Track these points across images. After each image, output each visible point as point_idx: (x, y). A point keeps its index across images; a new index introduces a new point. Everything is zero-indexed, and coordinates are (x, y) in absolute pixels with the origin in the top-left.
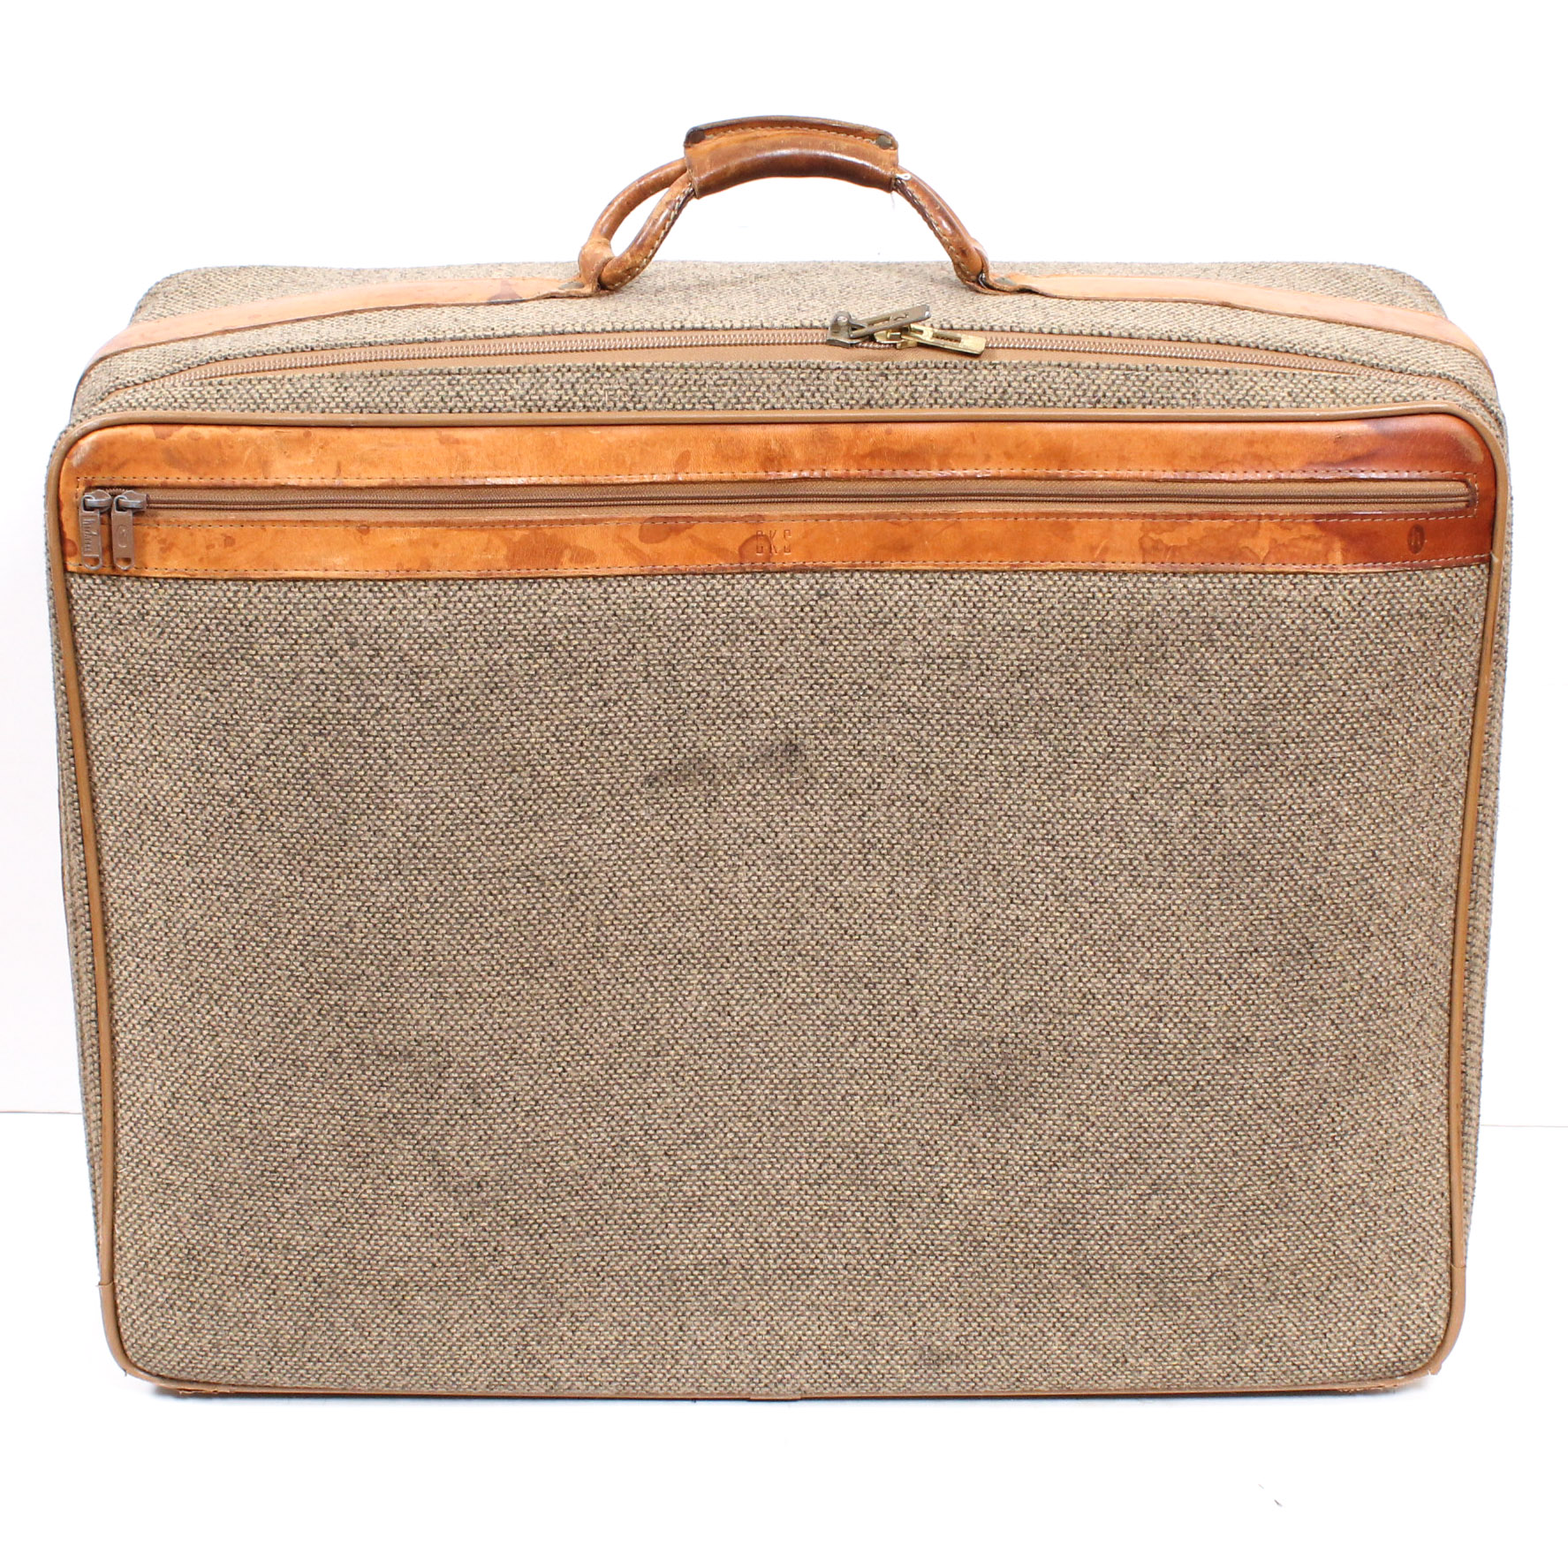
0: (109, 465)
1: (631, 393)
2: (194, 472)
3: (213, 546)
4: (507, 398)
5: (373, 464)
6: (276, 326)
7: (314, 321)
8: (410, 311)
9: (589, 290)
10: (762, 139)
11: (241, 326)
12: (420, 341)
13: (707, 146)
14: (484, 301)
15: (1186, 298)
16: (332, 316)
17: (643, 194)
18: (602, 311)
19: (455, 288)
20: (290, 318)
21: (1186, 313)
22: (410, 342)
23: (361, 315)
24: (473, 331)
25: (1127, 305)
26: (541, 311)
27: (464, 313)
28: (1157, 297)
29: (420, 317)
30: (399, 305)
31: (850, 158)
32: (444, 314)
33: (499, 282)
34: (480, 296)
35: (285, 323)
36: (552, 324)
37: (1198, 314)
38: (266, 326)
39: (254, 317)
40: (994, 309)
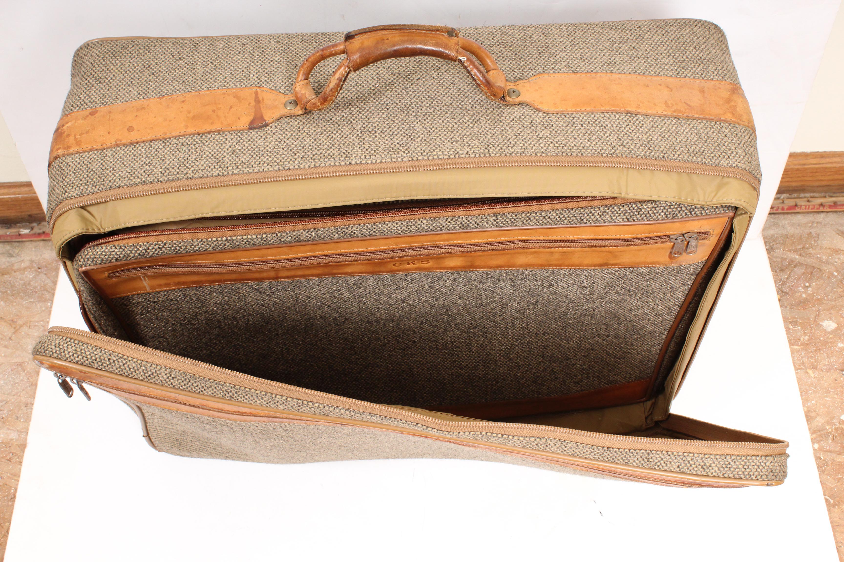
6: (142, 145)
7: (161, 142)
8: (209, 136)
9: (300, 112)
10: (386, 41)
11: (124, 141)
12: (216, 176)
13: (356, 43)
14: (247, 126)
15: (608, 108)
16: (170, 138)
17: (323, 58)
18: (308, 141)
19: (231, 107)
20: (149, 138)
21: (609, 125)
22: (210, 177)
23: (184, 139)
24: (243, 168)
25: (579, 118)
26: (277, 141)
27: (237, 141)
28: (593, 109)
29: (215, 145)
30: (203, 130)
31: (434, 49)
32: (227, 142)
33: (254, 95)
34: (245, 121)
35: (146, 142)
36: (283, 161)
37: (615, 125)
38: (137, 143)
39: (130, 129)
40: (510, 130)
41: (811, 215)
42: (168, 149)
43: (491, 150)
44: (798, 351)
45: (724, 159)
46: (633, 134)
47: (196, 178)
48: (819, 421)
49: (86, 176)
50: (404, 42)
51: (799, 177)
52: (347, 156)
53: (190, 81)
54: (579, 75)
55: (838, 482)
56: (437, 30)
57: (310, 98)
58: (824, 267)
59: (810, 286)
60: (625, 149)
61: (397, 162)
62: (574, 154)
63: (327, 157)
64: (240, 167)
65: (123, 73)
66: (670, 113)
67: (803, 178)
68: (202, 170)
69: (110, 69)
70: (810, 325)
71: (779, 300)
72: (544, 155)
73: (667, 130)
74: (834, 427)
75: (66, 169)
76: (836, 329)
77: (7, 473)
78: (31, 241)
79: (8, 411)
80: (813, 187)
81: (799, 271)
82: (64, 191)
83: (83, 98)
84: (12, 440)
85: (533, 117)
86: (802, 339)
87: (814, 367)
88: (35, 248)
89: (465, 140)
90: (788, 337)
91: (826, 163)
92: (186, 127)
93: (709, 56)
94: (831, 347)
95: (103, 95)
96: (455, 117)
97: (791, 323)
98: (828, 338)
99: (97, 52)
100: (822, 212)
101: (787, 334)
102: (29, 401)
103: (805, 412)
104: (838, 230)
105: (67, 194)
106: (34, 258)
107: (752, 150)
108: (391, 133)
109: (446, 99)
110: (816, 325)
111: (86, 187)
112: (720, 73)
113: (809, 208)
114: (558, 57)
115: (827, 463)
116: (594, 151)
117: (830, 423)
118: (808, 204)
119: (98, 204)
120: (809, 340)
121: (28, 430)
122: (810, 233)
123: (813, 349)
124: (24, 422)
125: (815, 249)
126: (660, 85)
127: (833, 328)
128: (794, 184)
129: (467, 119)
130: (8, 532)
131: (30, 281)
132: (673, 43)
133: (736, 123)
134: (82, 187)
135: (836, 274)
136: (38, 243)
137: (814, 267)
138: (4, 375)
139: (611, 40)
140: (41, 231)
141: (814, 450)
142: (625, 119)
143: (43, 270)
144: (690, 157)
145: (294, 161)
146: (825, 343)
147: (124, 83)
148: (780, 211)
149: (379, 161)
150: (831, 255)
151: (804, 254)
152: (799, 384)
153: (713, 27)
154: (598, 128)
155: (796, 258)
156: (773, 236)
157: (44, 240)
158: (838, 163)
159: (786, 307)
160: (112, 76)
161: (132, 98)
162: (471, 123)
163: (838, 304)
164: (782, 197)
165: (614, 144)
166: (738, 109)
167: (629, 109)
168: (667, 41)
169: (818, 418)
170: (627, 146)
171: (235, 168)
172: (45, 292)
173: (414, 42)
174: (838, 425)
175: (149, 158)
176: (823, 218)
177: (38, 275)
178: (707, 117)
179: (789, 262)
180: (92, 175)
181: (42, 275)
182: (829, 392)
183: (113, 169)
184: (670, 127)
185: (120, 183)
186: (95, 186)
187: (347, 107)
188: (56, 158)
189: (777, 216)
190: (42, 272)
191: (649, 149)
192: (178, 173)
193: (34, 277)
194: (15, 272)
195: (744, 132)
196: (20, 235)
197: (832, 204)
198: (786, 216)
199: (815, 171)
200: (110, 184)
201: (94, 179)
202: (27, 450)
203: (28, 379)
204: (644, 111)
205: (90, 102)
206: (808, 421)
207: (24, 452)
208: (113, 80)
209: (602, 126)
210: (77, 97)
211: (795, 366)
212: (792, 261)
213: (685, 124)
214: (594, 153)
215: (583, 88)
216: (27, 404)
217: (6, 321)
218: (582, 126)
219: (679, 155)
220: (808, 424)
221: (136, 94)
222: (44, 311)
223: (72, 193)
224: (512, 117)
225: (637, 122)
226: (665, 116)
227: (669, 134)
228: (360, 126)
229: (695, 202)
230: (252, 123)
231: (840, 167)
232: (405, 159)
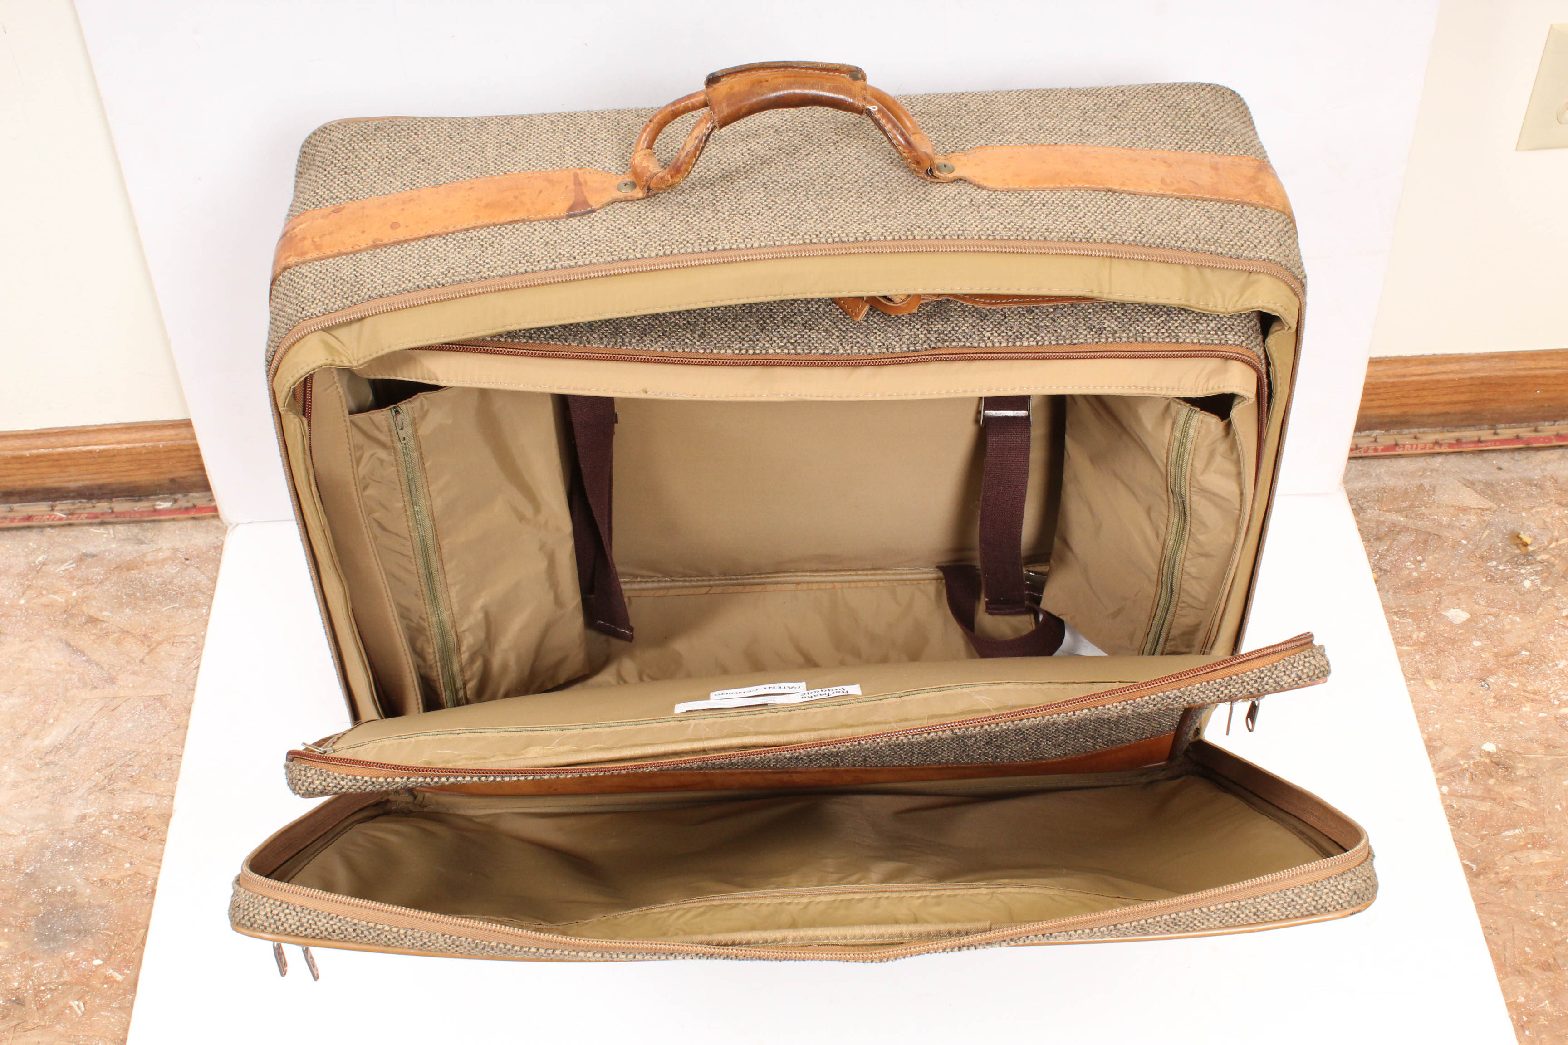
6: (413, 243)
7: (441, 239)
8: (511, 227)
9: (641, 195)
10: (765, 84)
11: (386, 241)
12: (522, 273)
13: (723, 87)
14: (564, 213)
15: (1080, 185)
17: (675, 115)
18: (653, 226)
19: (540, 192)
20: (422, 234)
21: (1082, 205)
22: (514, 275)
23: (475, 233)
24: (560, 260)
25: (1038, 197)
26: (608, 228)
27: (551, 231)
28: (1058, 185)
29: (519, 238)
30: (502, 220)
31: (831, 95)
32: (536, 233)
33: (573, 178)
34: (561, 207)
35: (419, 239)
36: (618, 249)
37: (1090, 206)
38: (405, 242)
39: (395, 226)
40: (942, 210)
41: (1422, 459)
42: (452, 246)
43: (916, 232)
44: (1409, 654)
45: (1249, 249)
46: (1117, 215)
47: (494, 277)
48: (1448, 753)
49: (332, 287)
50: (789, 86)
51: (1397, 398)
52: (710, 241)
53: (479, 166)
54: (1036, 148)
55: (1482, 840)
56: (837, 69)
57: (655, 171)
58: (1445, 533)
59: (1423, 560)
60: (1106, 233)
61: (782, 245)
62: (1034, 238)
63: (681, 243)
64: (556, 260)
65: (379, 160)
66: (1169, 193)
67: (1404, 401)
68: (502, 267)
69: (360, 156)
70: (1426, 617)
71: (1376, 581)
72: (991, 238)
73: (1166, 212)
74: (1471, 762)
75: (301, 282)
76: (1469, 620)
77: (141, 856)
78: (174, 520)
79: (139, 767)
80: (1422, 416)
81: (1405, 539)
82: (300, 309)
83: (321, 193)
84: (147, 808)
85: (973, 195)
86: (1415, 636)
87: (1436, 676)
88: (179, 530)
89: (879, 221)
90: (1392, 634)
91: (1438, 373)
92: (477, 218)
93: (1224, 126)
94: (1461, 647)
95: (351, 188)
96: (863, 196)
97: (1395, 613)
98: (1456, 633)
99: (340, 136)
100: (1439, 454)
101: (1391, 630)
102: (174, 751)
103: (1425, 741)
104: (1465, 479)
105: (304, 312)
106: (178, 545)
107: (1290, 242)
108: (772, 215)
109: (848, 177)
110: (1436, 616)
111: (333, 300)
112: (1240, 147)
113: (1416, 449)
114: (1006, 127)
115: (1463, 813)
116: (1061, 234)
117: (1466, 756)
118: (1415, 442)
119: (351, 322)
120: (1425, 637)
121: (174, 792)
122: (1421, 485)
123: (1433, 650)
124: (166, 781)
125: (1430, 507)
126: (1154, 159)
127: (1464, 619)
128: (1391, 411)
129: (880, 198)
130: (143, 942)
131: (173, 578)
132: (1170, 110)
133: (1264, 207)
134: (327, 302)
135: (1464, 542)
136: (185, 523)
137: (1429, 533)
138: (133, 715)
139: (1082, 108)
140: (190, 504)
141: (1442, 794)
142: (1106, 198)
143: (193, 562)
144: (1200, 245)
145: (634, 250)
146: (1452, 641)
147: (381, 173)
148: (1371, 453)
149: (756, 245)
150: (1457, 516)
151: (1413, 515)
152: (1412, 701)
153: (1229, 92)
154: (1066, 208)
155: (1400, 521)
156: (1362, 490)
157: (194, 518)
158: (1456, 372)
159: (1387, 591)
160: (363, 164)
161: (394, 189)
162: (886, 202)
163: (1470, 585)
164: (1374, 435)
165: (1090, 226)
166: (1267, 190)
167: (1109, 186)
168: (1162, 107)
169: (1446, 749)
170: (1109, 230)
171: (549, 261)
172: (197, 593)
173: (804, 85)
174: (1478, 758)
175: (424, 258)
176: (1441, 464)
177: (185, 570)
178: (1223, 198)
179: (1388, 527)
180: (341, 284)
181: (192, 569)
182: (1463, 711)
183: (372, 275)
184: (1170, 209)
185: (383, 290)
186: (347, 298)
187: (708, 187)
188: (285, 269)
189: (1367, 462)
190: (192, 565)
191: (1140, 233)
192: (467, 272)
193: (178, 572)
194: (148, 565)
195: (1277, 219)
196: (155, 511)
197: (1454, 441)
198: (1381, 461)
199: (1422, 387)
200: (369, 293)
201: (345, 289)
202: (173, 821)
203: (172, 719)
204: (1131, 189)
205: (332, 198)
206: (1429, 753)
207: (167, 826)
208: (365, 170)
209: (1072, 205)
210: (312, 193)
211: (1405, 675)
212: (1394, 525)
213: (1191, 206)
214: (1062, 237)
215: (1044, 162)
216: (172, 756)
217: (134, 636)
218: (1044, 205)
219: (1183, 242)
220: (1431, 759)
221: (400, 185)
222: (196, 620)
223: (312, 310)
224: (944, 196)
225: (1122, 202)
226: (1163, 196)
227: (1168, 217)
228: (726, 208)
229: (1210, 308)
230: (571, 208)
231: (1460, 379)
232: (794, 242)
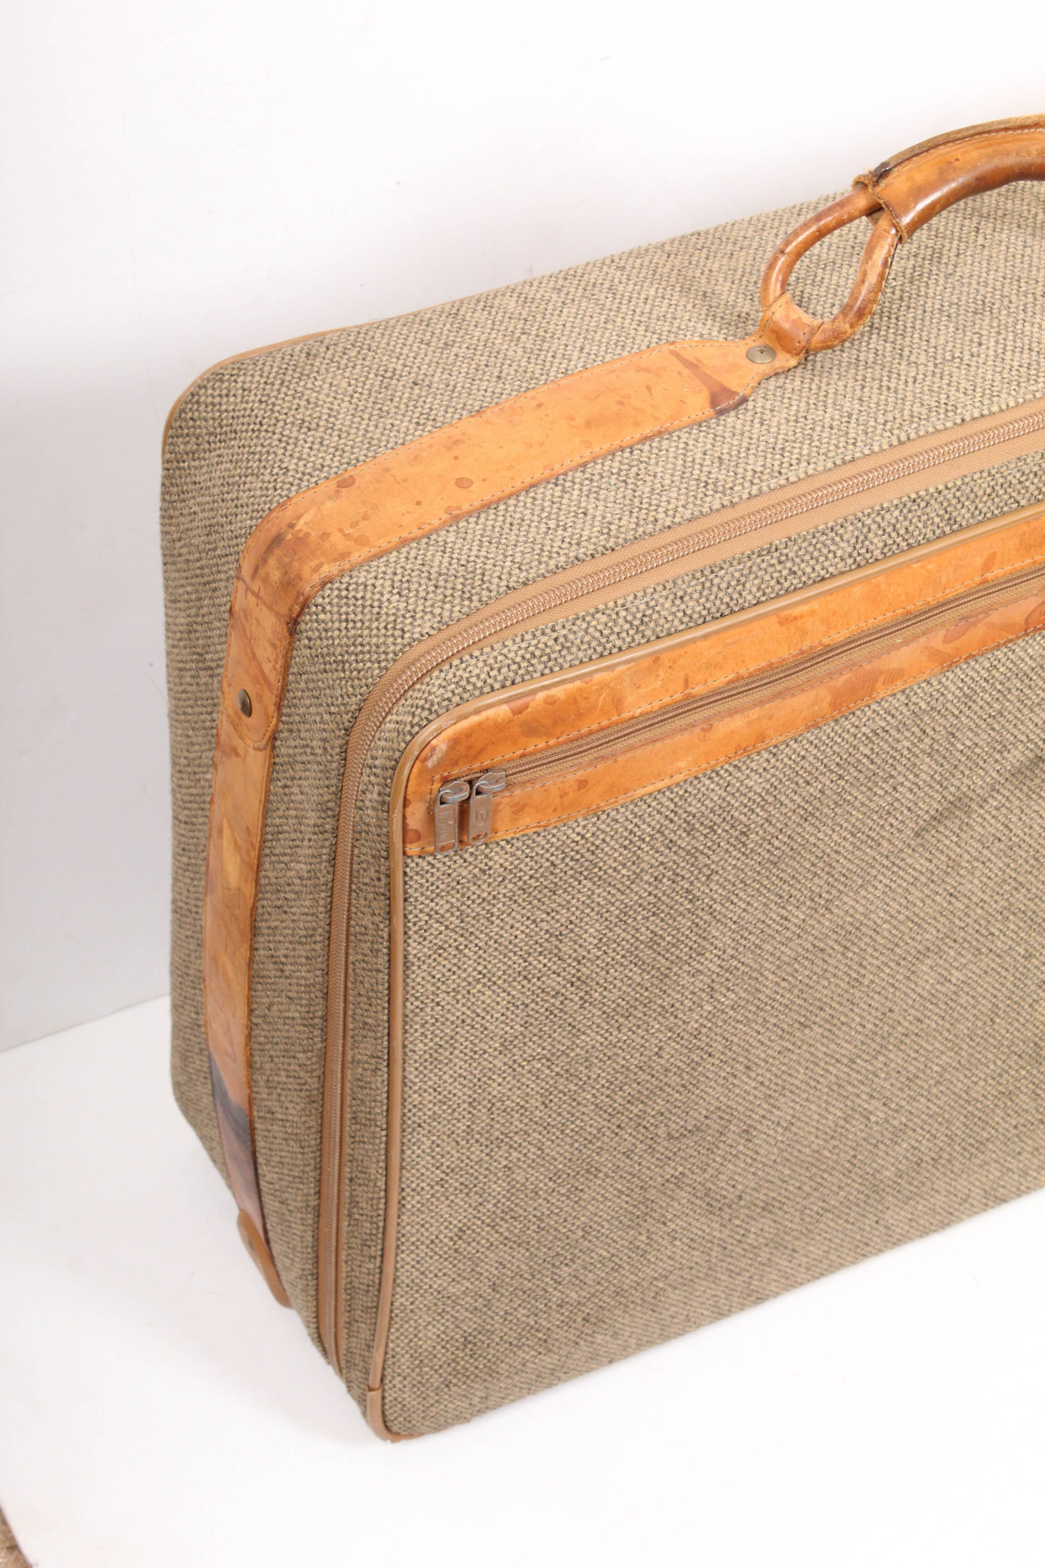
0: (466, 756)
1: (947, 517)
2: (550, 735)
3: (567, 794)
4: (837, 560)
5: (717, 666)
6: (512, 501)
8: (647, 447)
9: (790, 362)
11: (466, 507)
12: (720, 509)
13: (897, 181)
14: (708, 411)
16: (565, 474)
17: (820, 235)
19: (649, 388)
20: (516, 485)
22: (711, 513)
23: (598, 466)
24: (763, 481)
26: (788, 420)
27: (711, 441)
29: (672, 460)
30: (626, 440)
32: (691, 447)
33: (673, 358)
34: (698, 404)
35: (517, 493)
38: (498, 502)
39: (463, 483)
42: (578, 492)
47: (681, 524)
52: (946, 410)
63: (911, 422)
64: (756, 481)
65: (347, 399)
68: (684, 507)
69: (313, 400)
75: (369, 595)
82: (396, 633)
92: (584, 445)
105: (407, 636)
145: (854, 444)
147: (366, 416)
149: (1011, 404)
160: (326, 411)
161: (407, 434)
171: (747, 485)
188: (322, 585)
192: (637, 524)
223: (418, 629)
230: (712, 402)
